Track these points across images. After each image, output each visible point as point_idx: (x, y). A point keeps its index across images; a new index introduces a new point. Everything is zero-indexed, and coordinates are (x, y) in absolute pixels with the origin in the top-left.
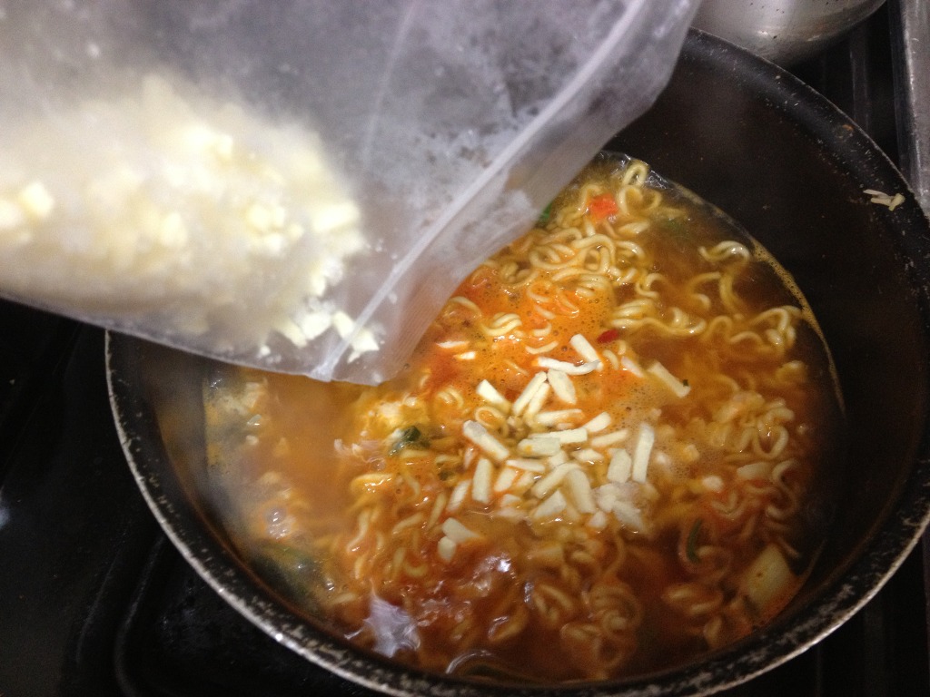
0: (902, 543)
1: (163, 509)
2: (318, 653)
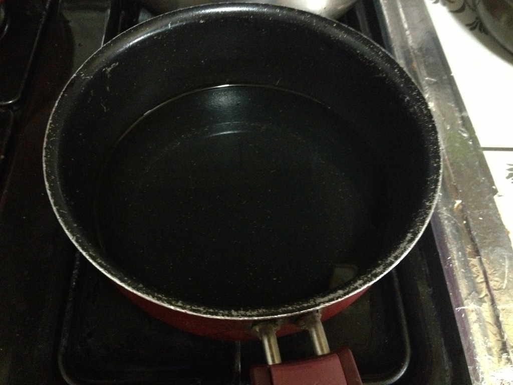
0: (428, 212)
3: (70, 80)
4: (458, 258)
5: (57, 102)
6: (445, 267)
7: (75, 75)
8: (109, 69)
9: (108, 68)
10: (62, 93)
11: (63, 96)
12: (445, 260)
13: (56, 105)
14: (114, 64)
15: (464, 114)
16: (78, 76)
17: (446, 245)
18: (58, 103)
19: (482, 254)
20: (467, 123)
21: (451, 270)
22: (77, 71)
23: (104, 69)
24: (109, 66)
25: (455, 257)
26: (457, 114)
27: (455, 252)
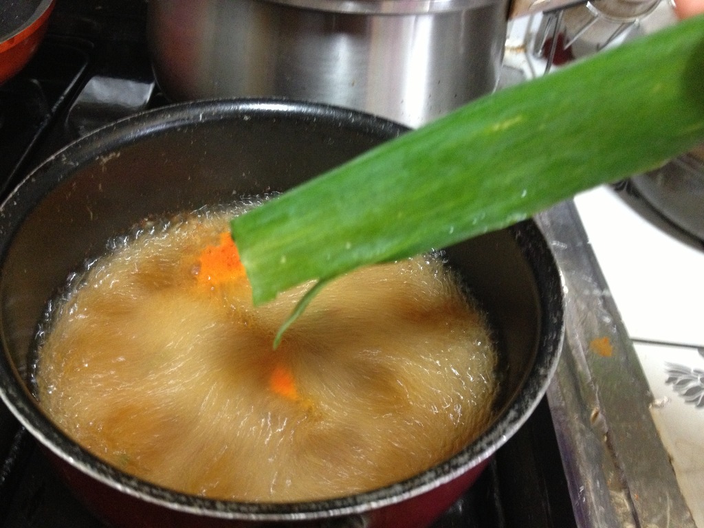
1: (21, 411)
2: (151, 494)
3: (45, 163)
4: (596, 491)
5: (18, 187)
6: (575, 504)
7: (53, 157)
8: (105, 160)
9: (104, 157)
10: (28, 177)
11: (29, 181)
12: (576, 490)
13: (16, 190)
14: (114, 154)
15: (605, 293)
16: (58, 159)
17: (578, 470)
18: (19, 189)
19: (631, 486)
20: (609, 304)
21: (584, 508)
22: (58, 153)
23: (98, 158)
24: (106, 154)
25: (591, 488)
26: (597, 292)
27: (590, 481)
